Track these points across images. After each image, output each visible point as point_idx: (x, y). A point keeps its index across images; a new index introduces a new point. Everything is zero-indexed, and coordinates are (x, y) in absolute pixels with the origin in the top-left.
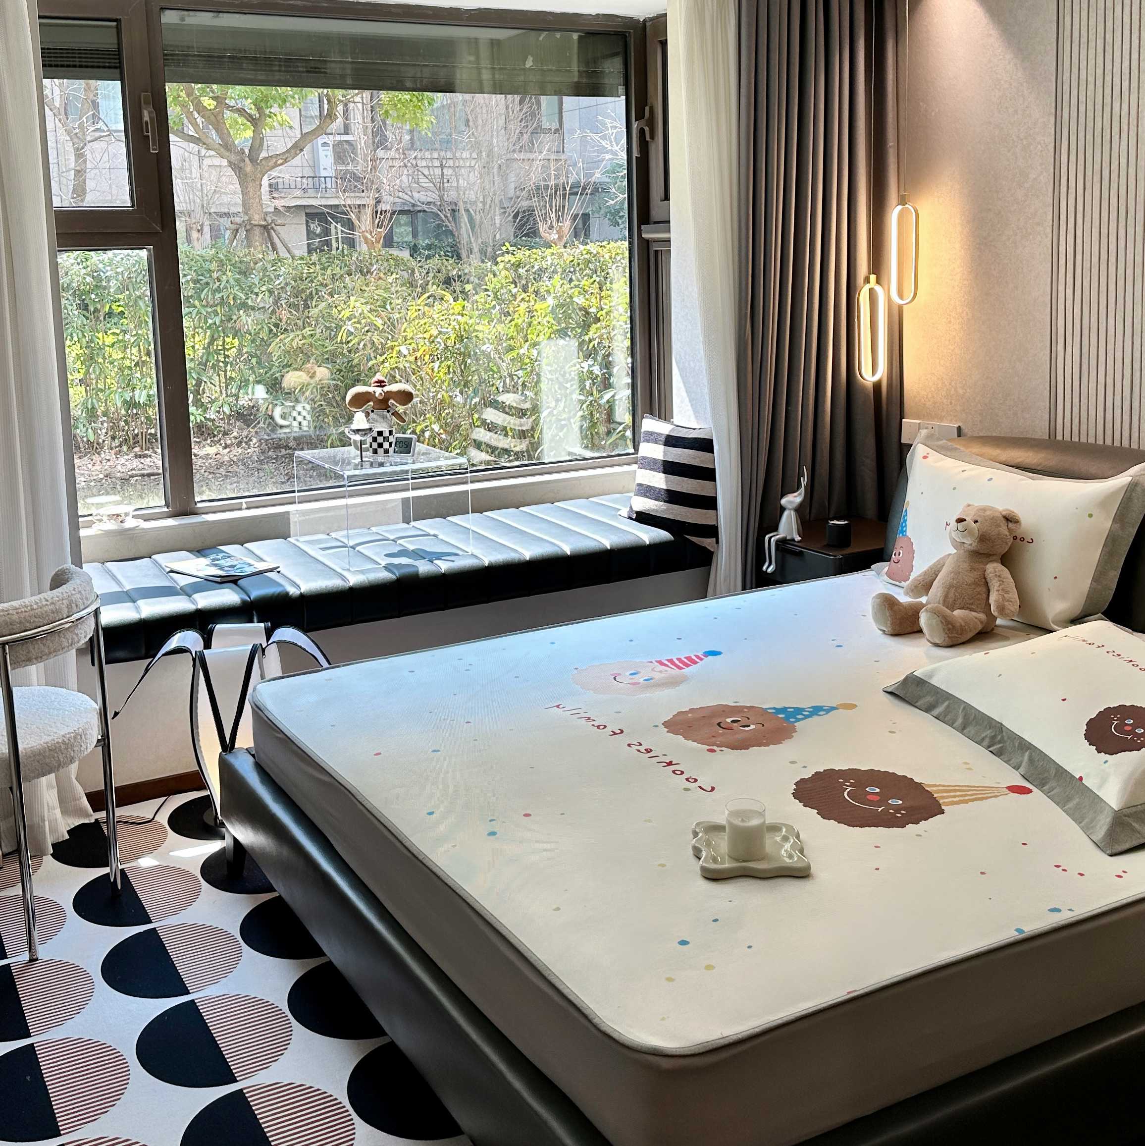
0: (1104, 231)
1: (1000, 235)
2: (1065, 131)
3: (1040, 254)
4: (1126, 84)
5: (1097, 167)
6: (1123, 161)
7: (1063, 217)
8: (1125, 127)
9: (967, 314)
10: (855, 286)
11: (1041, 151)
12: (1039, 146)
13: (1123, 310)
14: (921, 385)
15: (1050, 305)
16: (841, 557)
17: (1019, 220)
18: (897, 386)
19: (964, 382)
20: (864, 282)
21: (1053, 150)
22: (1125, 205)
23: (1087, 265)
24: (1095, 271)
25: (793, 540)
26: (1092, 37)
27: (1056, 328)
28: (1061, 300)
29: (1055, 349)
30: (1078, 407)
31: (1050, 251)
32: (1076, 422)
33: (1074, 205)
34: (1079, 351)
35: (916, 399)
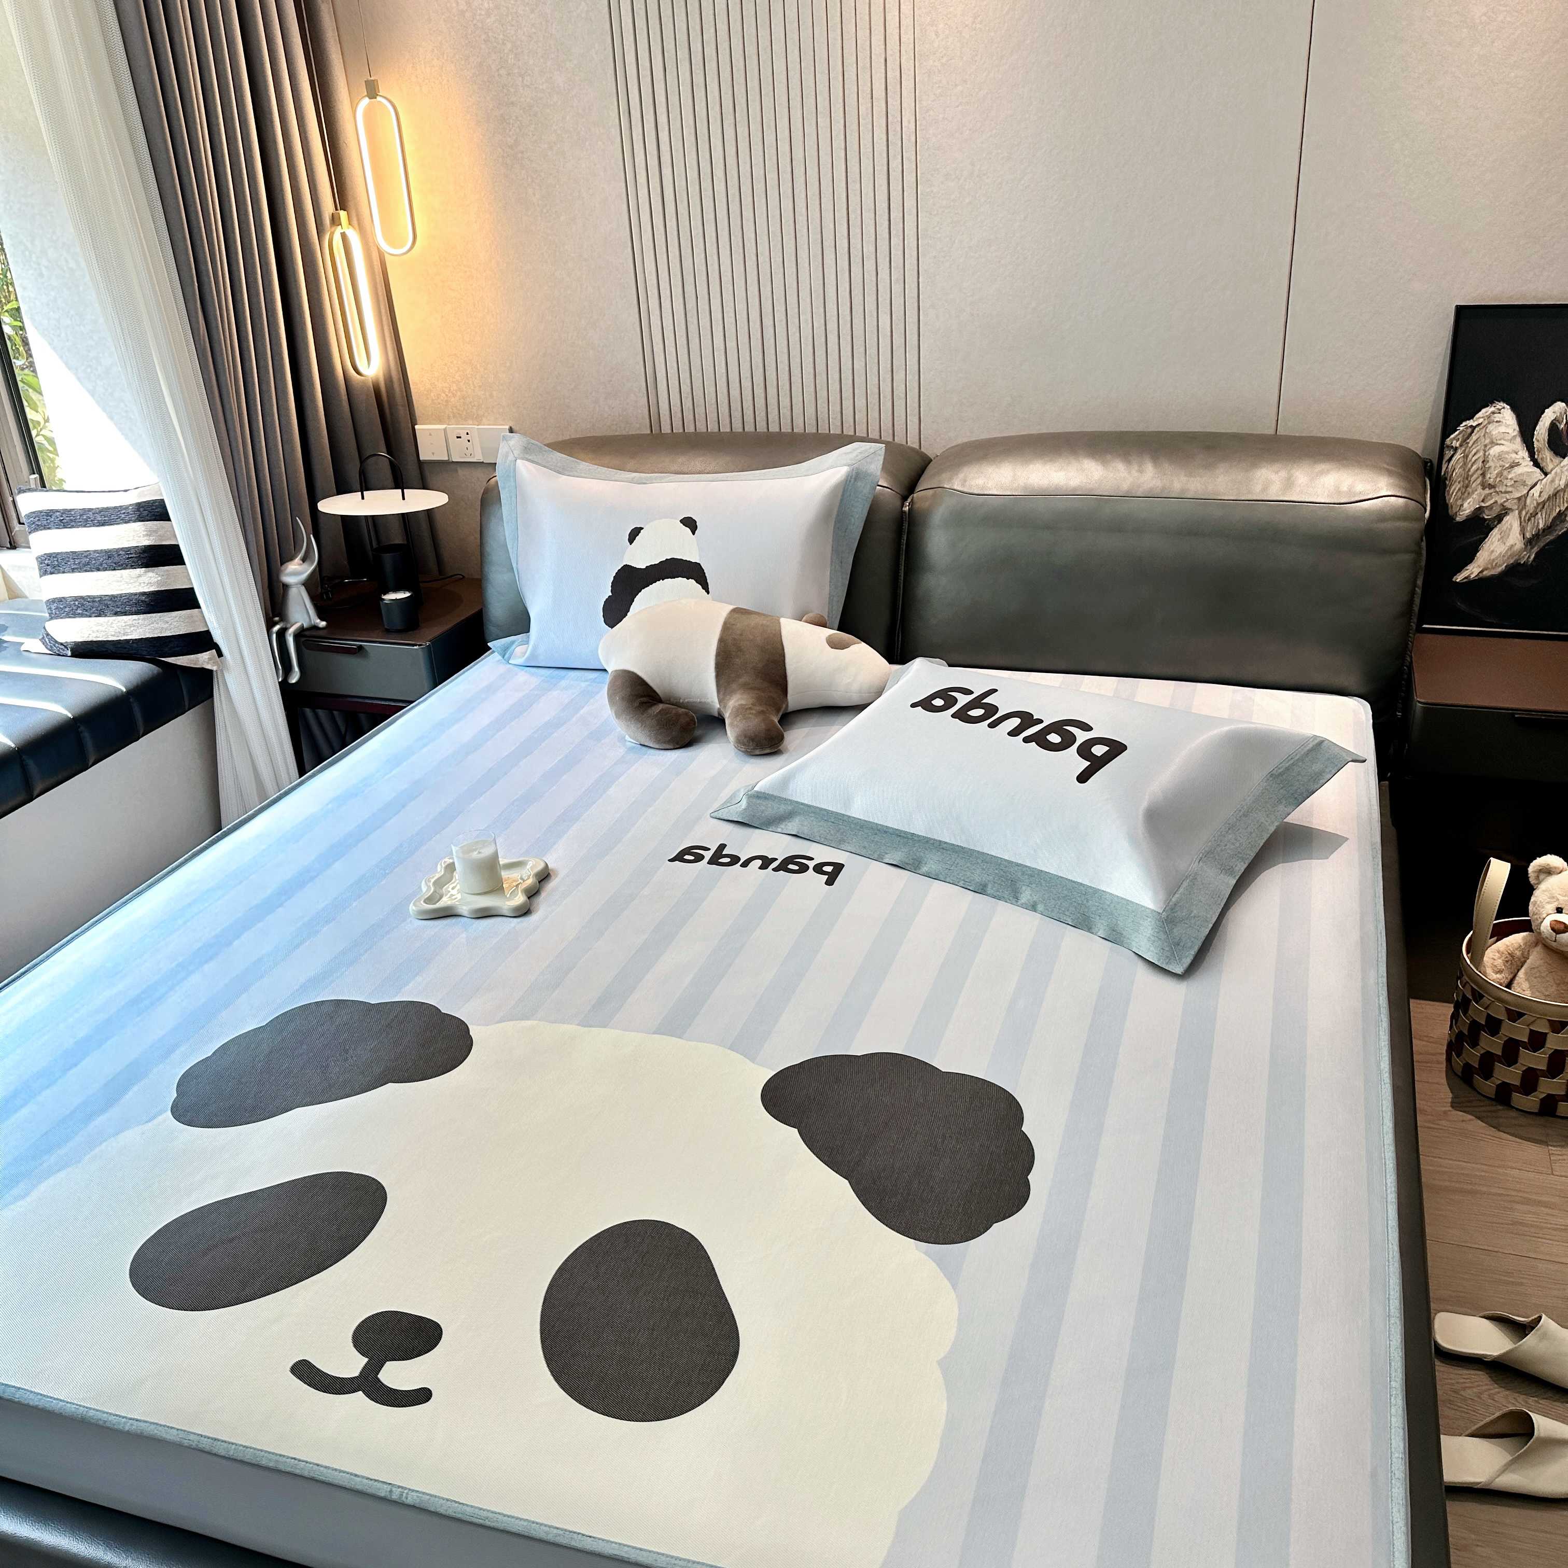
0: (702, 132)
1: (534, 142)
3: (605, 169)
5: (681, 36)
6: (722, 27)
7: (635, 113)
9: (497, 263)
11: (587, 11)
14: (436, 374)
17: (564, 118)
18: (399, 379)
22: (730, 92)
27: (643, 275)
28: (647, 236)
29: (646, 306)
30: (689, 385)
31: (621, 163)
32: (688, 404)
33: (651, 96)
34: (682, 306)
35: (432, 394)
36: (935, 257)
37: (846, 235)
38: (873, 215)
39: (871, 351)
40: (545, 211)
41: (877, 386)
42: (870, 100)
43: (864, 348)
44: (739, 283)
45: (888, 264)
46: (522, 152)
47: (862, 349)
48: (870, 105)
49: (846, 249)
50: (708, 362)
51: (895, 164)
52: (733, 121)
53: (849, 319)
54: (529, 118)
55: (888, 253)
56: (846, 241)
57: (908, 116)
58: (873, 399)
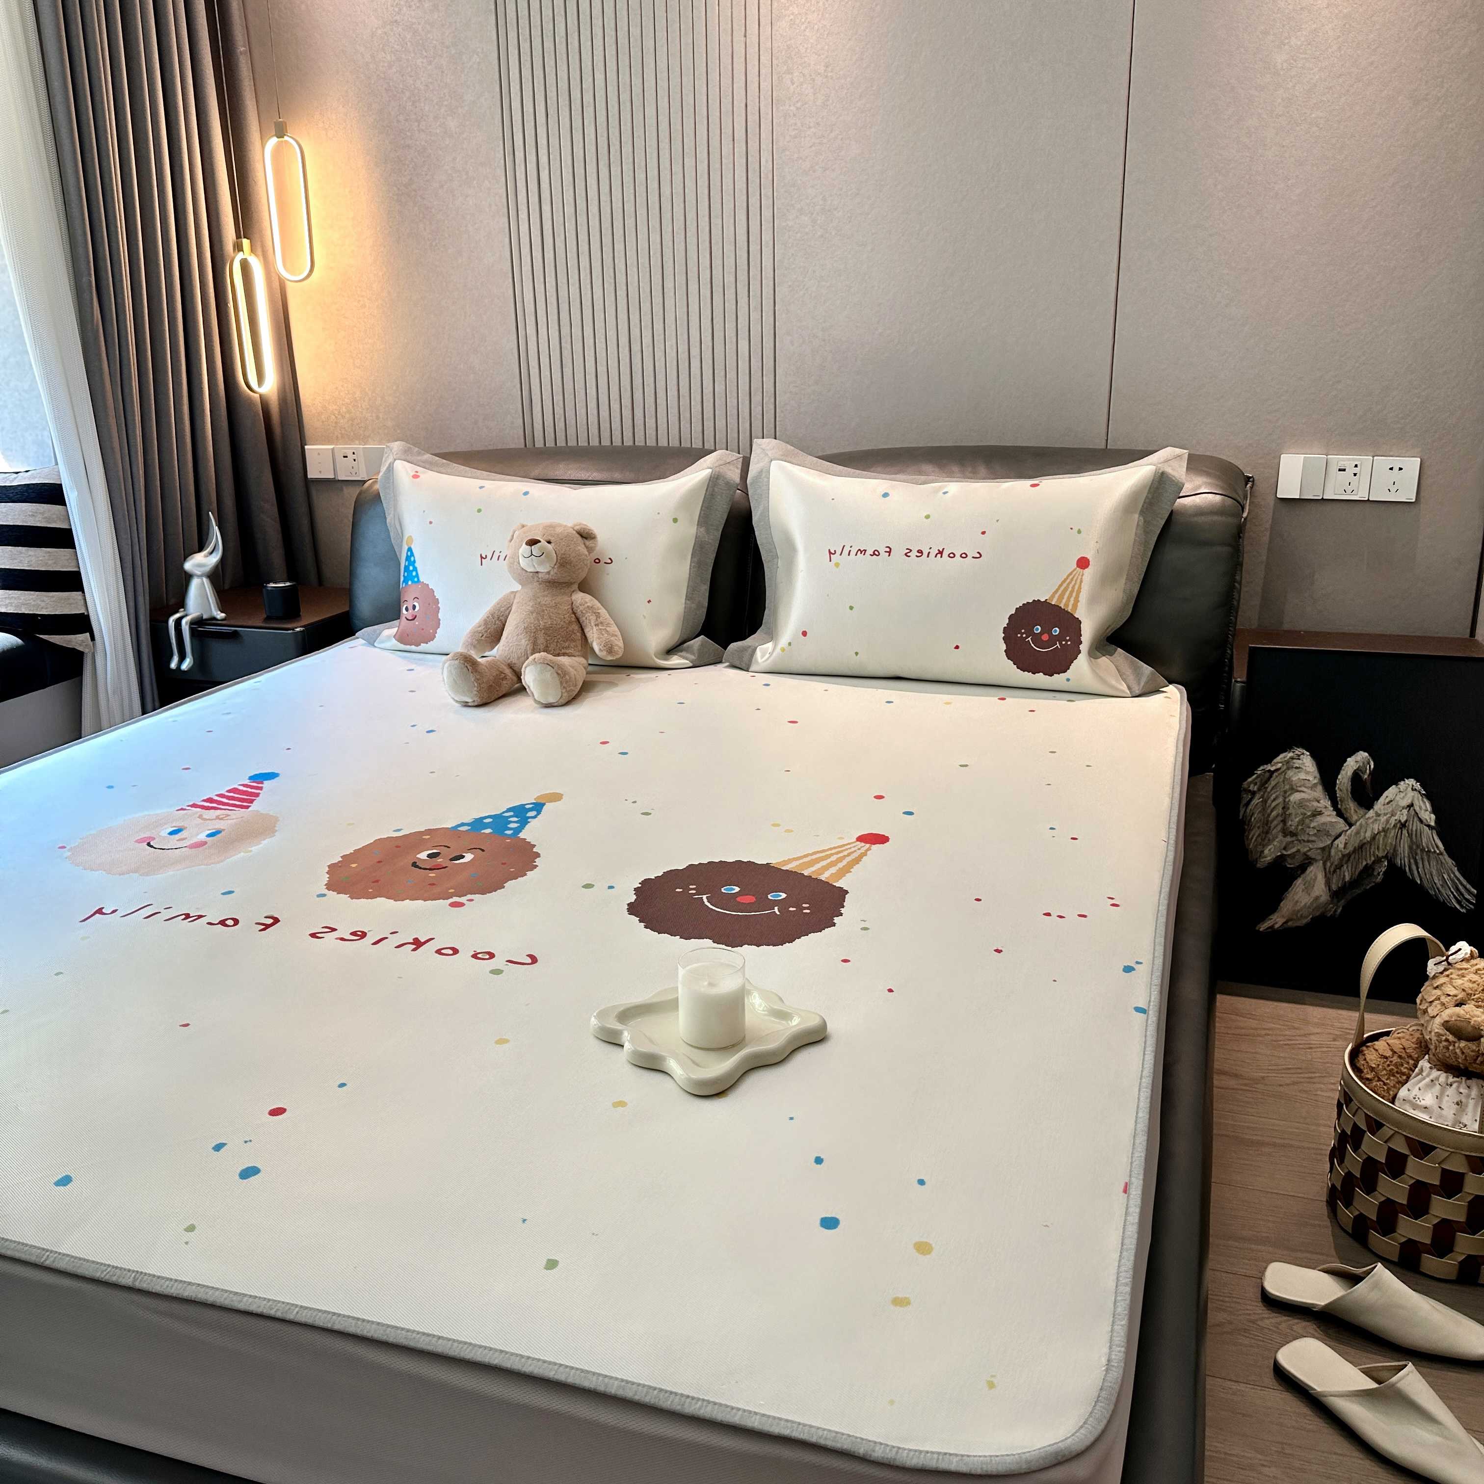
0: (579, 171)
1: (427, 181)
2: (512, 35)
3: (490, 205)
5: (562, 84)
6: (600, 77)
7: (519, 155)
8: (598, 31)
9: (389, 293)
10: (222, 256)
11: (479, 63)
12: (475, 56)
13: (612, 275)
14: (327, 397)
15: (511, 275)
16: (302, 629)
17: (454, 159)
18: (292, 400)
19: (394, 388)
20: (234, 250)
21: (496, 61)
22: (606, 135)
23: (558, 218)
24: (570, 225)
25: (215, 619)
27: (522, 304)
28: (527, 268)
29: (524, 333)
30: (562, 406)
31: (505, 201)
32: (560, 425)
33: (534, 138)
34: (557, 333)
35: (323, 417)
36: (790, 286)
37: (708, 266)
38: (734, 247)
39: (731, 375)
40: (434, 244)
41: (736, 408)
42: (732, 142)
43: (724, 371)
44: (610, 310)
45: (747, 293)
46: (415, 191)
47: (723, 373)
48: (731, 146)
49: (709, 280)
50: (580, 385)
51: (754, 201)
52: (607, 162)
53: (711, 344)
54: (423, 159)
55: (747, 283)
56: (708, 271)
57: (766, 156)
58: (732, 421)
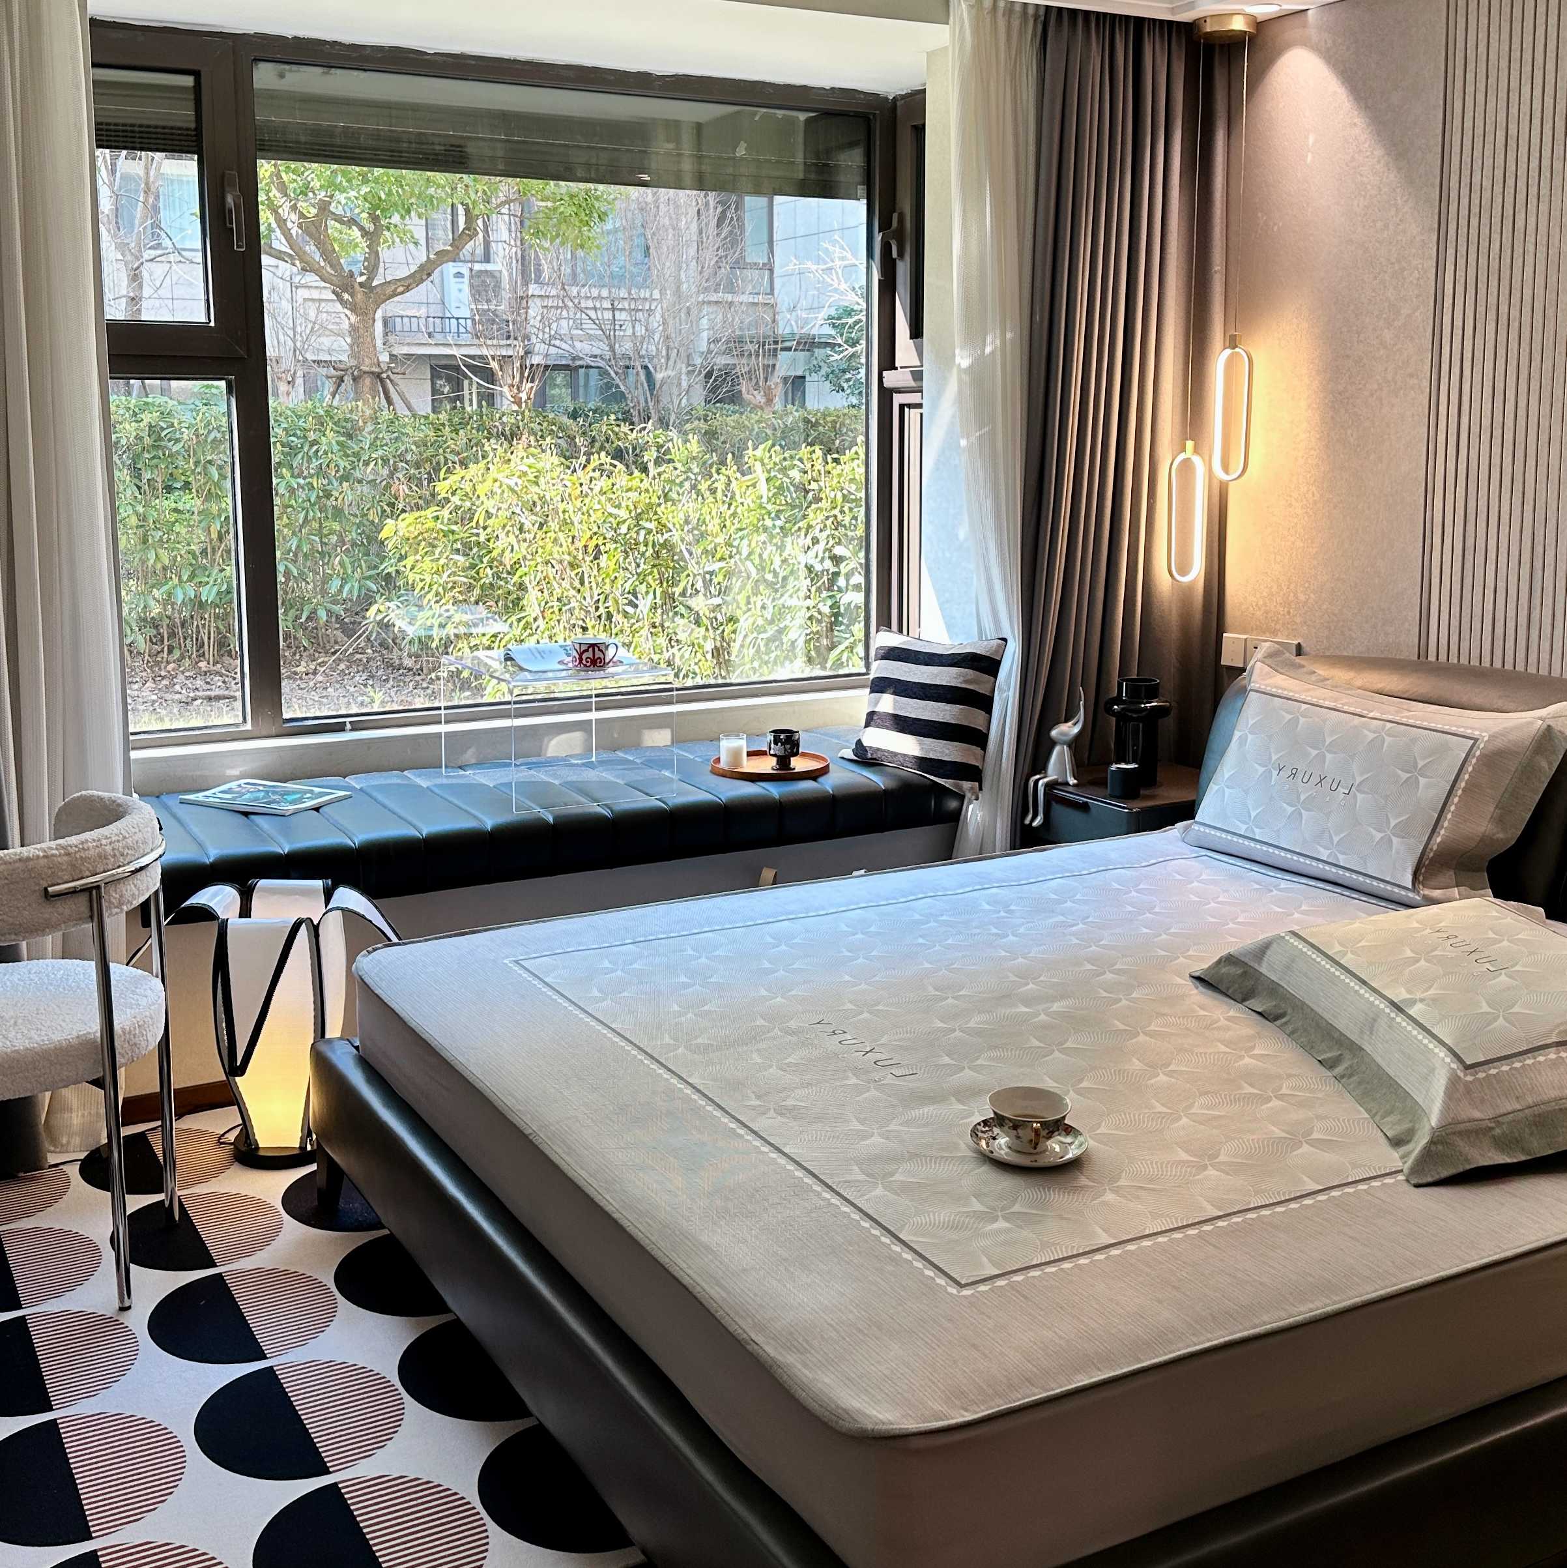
1: (1360, 389)
2: (1451, 251)
3: (1414, 415)
4: (1533, 190)
5: (1492, 300)
7: (1445, 367)
8: (1530, 247)
9: (1313, 494)
11: (1419, 279)
12: (1416, 272)
13: (1521, 489)
14: (1249, 588)
16: (1139, 810)
17: (1386, 370)
19: (1307, 585)
22: (1528, 350)
23: (1475, 429)
24: (1485, 437)
26: (1490, 128)
27: (1432, 517)
28: (1439, 477)
29: (1430, 541)
30: (1458, 619)
31: (1427, 413)
32: (1455, 638)
34: (1462, 544)
35: (1243, 607)
40: (1359, 450)
46: (1349, 398)
50: (1478, 598)
54: (1359, 369)
